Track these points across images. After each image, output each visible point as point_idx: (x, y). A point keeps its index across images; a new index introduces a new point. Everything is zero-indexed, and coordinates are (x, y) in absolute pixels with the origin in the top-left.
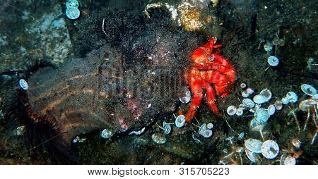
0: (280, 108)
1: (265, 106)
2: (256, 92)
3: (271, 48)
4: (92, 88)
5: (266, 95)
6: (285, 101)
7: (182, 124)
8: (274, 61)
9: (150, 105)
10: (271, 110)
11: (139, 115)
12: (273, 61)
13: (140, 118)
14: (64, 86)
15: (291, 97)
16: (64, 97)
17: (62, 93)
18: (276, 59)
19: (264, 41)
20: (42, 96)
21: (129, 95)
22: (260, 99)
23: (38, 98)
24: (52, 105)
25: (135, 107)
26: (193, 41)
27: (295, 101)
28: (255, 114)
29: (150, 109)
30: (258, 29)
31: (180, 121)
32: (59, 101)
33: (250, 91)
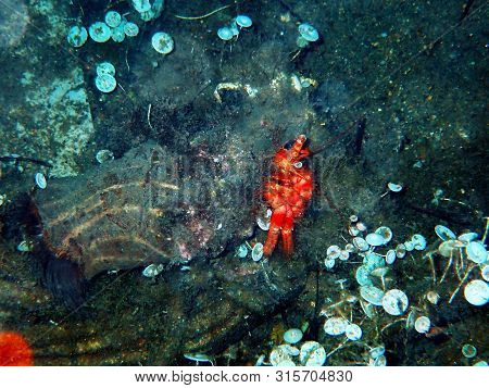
0: (402, 255)
4: (137, 203)
6: (409, 246)
9: (220, 226)
10: (391, 257)
14: (95, 201)
15: (418, 242)
16: (97, 218)
17: (93, 213)
20: (61, 218)
21: (192, 211)
22: (375, 239)
23: (55, 222)
24: (78, 230)
27: (422, 248)
32: (88, 224)
33: (361, 227)
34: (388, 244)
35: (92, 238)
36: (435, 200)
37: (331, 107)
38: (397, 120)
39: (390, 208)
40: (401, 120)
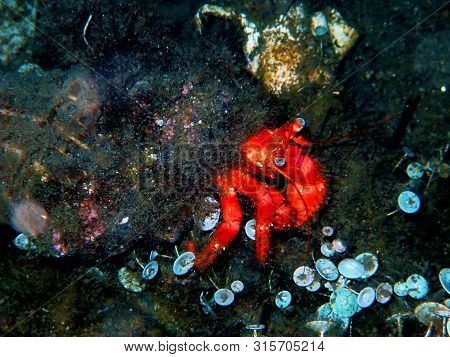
0: (384, 300)
1: (357, 285)
3: (420, 175)
5: (367, 265)
6: (401, 289)
7: (185, 270)
8: (411, 202)
9: (125, 220)
10: (367, 298)
11: (97, 234)
12: (408, 202)
13: (97, 239)
15: (417, 286)
18: (416, 200)
19: (411, 155)
21: (90, 189)
22: (352, 268)
25: (93, 214)
26: (258, 114)
27: (419, 296)
28: (332, 297)
29: (125, 226)
30: (413, 126)
31: (184, 263)
33: (339, 246)
34: (370, 279)
39: (400, 233)
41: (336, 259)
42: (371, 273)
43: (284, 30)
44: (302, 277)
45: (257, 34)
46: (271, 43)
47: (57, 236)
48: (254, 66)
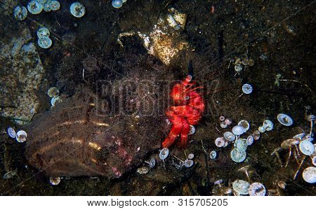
0: (257, 138)
1: (244, 136)
2: (234, 124)
5: (244, 126)
6: (261, 129)
7: (165, 156)
9: (139, 149)
10: (250, 140)
11: (130, 160)
13: (131, 162)
15: (268, 125)
16: (54, 144)
17: (53, 139)
21: (119, 143)
22: (238, 130)
24: (43, 150)
25: (125, 153)
27: (271, 129)
28: (235, 145)
29: (140, 152)
31: (164, 153)
32: (50, 147)
33: (228, 122)
34: (247, 131)
35: (51, 157)
36: (276, 82)
37: (199, 25)
38: (243, 27)
40: (247, 26)
41: (230, 128)
42: (248, 129)
43: (159, 31)
44: (219, 142)
45: (148, 37)
46: (156, 40)
47: (115, 169)
48: (151, 51)
